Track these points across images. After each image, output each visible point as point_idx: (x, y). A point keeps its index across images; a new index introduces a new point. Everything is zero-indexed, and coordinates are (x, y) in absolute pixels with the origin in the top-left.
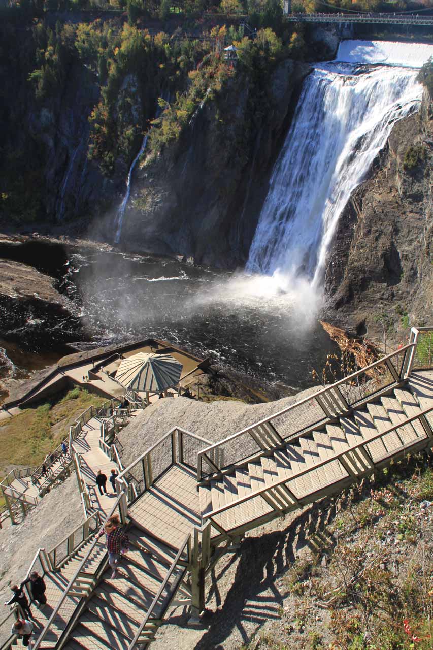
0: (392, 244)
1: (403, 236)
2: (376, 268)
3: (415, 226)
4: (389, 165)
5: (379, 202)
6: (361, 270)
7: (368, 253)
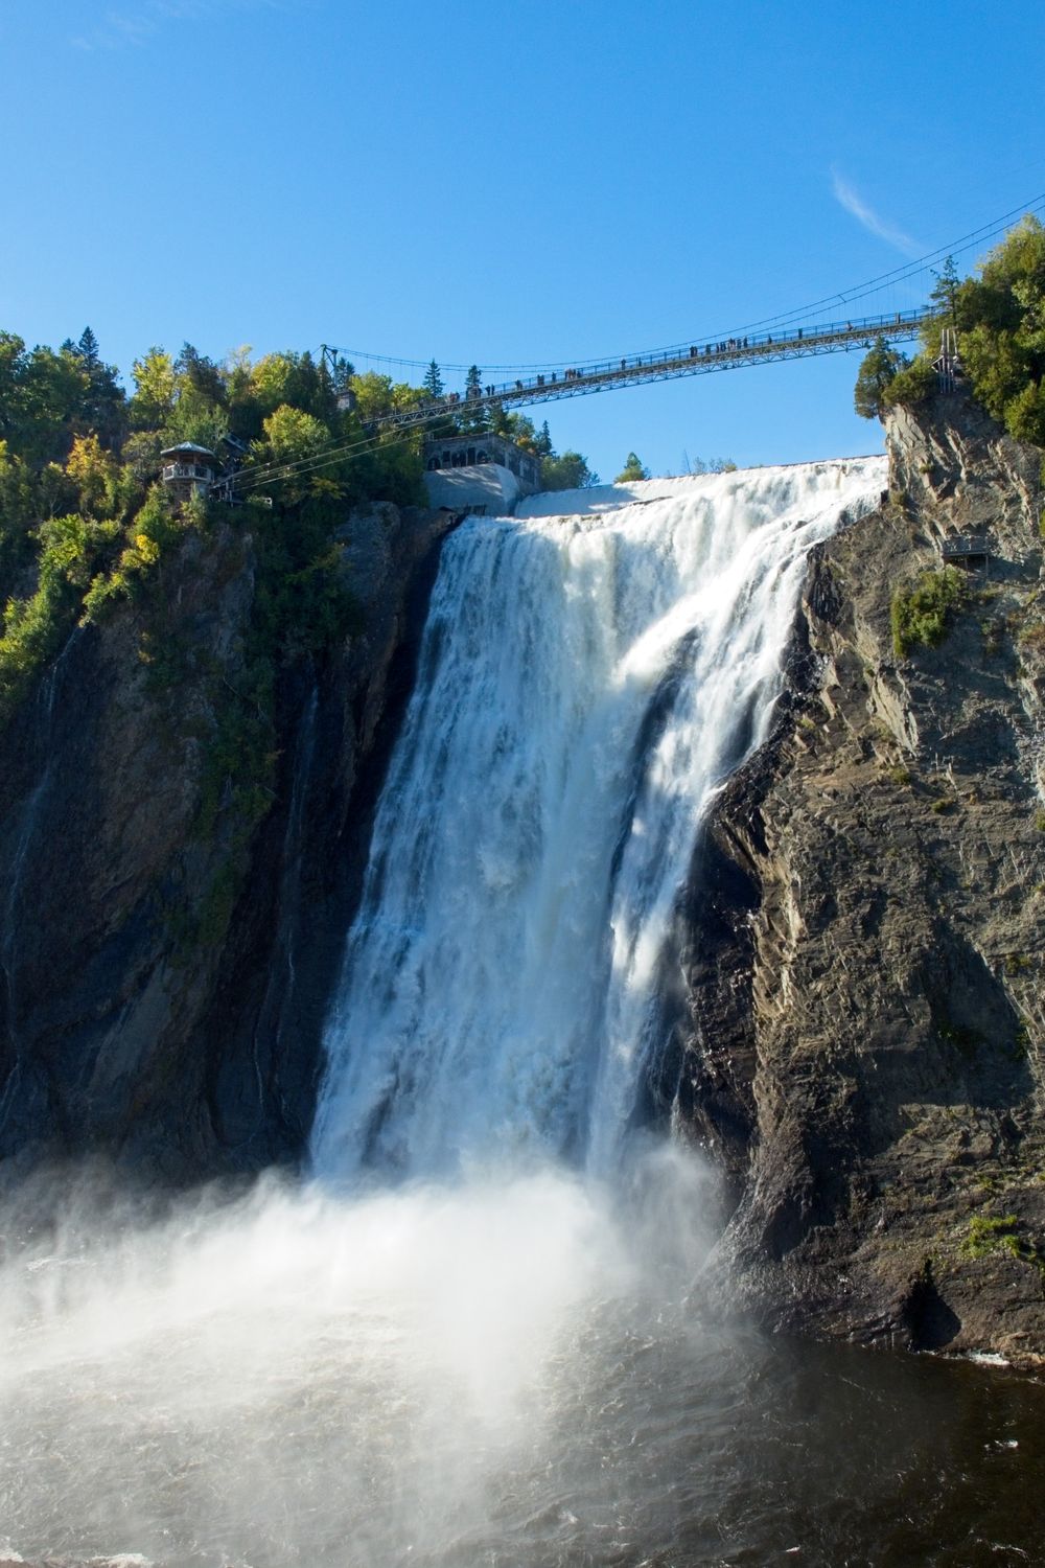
0: (940, 927)
1: (976, 889)
2: (899, 1038)
3: (1010, 838)
4: (831, 678)
5: (835, 794)
6: (839, 1064)
7: (849, 986)
